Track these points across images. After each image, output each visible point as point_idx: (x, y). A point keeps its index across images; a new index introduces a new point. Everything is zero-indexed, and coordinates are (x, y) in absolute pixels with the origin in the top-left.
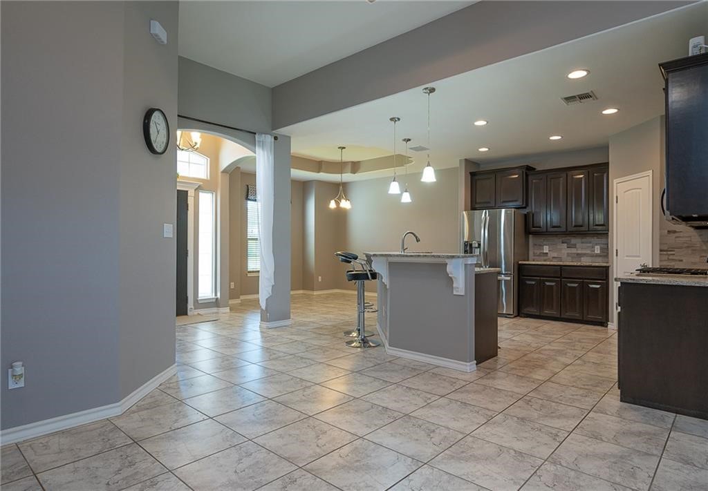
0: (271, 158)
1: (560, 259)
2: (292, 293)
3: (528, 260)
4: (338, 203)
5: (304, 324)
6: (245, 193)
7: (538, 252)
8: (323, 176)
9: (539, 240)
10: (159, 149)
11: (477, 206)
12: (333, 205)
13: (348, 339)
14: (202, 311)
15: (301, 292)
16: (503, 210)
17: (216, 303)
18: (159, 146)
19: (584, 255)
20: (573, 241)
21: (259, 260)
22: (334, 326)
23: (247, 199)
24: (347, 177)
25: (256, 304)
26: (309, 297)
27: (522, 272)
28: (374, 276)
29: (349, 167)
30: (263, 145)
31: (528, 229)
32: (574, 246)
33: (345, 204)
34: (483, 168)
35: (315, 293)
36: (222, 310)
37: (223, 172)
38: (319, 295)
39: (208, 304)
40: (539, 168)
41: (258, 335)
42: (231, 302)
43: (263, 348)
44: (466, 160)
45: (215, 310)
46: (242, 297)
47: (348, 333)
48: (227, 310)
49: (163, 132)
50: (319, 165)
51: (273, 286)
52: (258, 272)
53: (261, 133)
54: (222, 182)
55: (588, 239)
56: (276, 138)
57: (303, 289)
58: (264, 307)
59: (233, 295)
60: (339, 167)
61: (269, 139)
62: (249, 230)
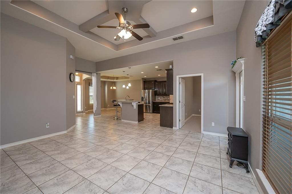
0: (96, 78)
1: (162, 100)
2: (101, 109)
3: (155, 101)
4: (112, 88)
5: (104, 116)
6: (89, 84)
7: (158, 99)
8: (109, 80)
9: (158, 96)
10: (72, 81)
11: (145, 89)
12: (111, 88)
13: (114, 119)
14: (78, 114)
15: (104, 109)
16: (151, 90)
17: (82, 112)
18: (72, 80)
19: (167, 100)
20: (164, 97)
21: (92, 101)
22: (111, 116)
23: (89, 86)
24: (115, 80)
25: (92, 112)
26: (106, 110)
27: (154, 103)
28: (119, 105)
29: (116, 78)
30: (94, 76)
31: (156, 94)
32: (165, 98)
33: (114, 88)
34: (147, 80)
35: (107, 109)
36: (83, 114)
37: (84, 80)
38: (109, 110)
39: (80, 112)
40: (158, 81)
41: (93, 119)
42: (86, 112)
43: (94, 121)
44: (142, 78)
45: (82, 114)
46: (88, 110)
47: (114, 118)
48: (85, 114)
49: (73, 78)
50: (108, 78)
51: (97, 108)
52: (93, 104)
53: (93, 73)
54: (83, 83)
55: (167, 96)
56: (97, 74)
57: (104, 108)
58: (94, 112)
59: (86, 110)
60: (113, 78)
61: (95, 74)
62: (90, 94)
